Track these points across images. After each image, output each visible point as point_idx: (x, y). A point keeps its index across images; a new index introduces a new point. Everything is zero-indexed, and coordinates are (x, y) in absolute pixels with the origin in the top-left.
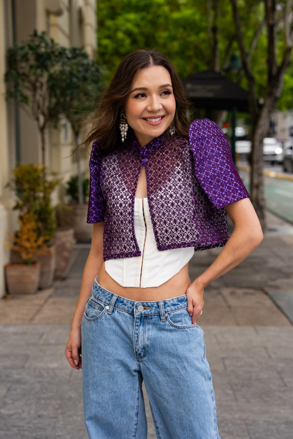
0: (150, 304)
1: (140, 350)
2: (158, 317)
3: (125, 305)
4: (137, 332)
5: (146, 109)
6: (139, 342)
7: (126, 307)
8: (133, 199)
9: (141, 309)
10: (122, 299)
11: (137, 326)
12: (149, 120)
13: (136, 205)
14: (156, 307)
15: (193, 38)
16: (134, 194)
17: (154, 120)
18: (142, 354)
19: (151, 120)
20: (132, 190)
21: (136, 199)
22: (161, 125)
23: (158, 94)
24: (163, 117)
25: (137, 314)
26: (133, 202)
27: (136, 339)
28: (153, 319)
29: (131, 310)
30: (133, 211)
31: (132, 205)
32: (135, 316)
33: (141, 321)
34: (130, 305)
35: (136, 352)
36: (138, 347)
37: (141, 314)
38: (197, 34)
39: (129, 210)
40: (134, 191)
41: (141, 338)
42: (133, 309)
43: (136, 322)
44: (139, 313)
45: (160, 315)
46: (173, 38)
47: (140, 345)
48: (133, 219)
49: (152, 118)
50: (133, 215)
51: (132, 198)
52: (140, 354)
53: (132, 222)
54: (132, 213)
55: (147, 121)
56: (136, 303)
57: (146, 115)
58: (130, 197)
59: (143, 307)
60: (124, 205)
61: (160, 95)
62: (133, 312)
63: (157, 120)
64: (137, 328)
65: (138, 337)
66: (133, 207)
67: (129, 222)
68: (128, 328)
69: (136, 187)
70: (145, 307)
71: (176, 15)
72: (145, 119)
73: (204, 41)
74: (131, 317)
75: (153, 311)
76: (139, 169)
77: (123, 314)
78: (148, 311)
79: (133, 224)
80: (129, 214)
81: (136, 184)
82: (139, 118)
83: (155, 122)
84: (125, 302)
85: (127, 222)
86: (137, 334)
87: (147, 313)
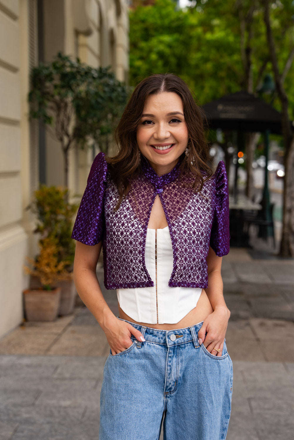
0: (181, 331)
1: (172, 384)
2: (192, 345)
3: (156, 336)
4: (170, 364)
5: (152, 136)
6: (172, 375)
7: (157, 338)
8: (146, 229)
9: (173, 338)
10: (151, 331)
11: (170, 357)
12: (156, 147)
13: (148, 235)
14: (188, 334)
15: (227, 60)
16: (147, 224)
17: (161, 148)
18: (173, 388)
19: (158, 148)
20: (145, 220)
21: (148, 230)
22: (169, 153)
23: (167, 122)
24: (173, 145)
25: (170, 344)
26: (146, 232)
27: (169, 372)
28: (187, 348)
29: (162, 341)
30: (144, 241)
31: (144, 235)
32: (168, 346)
33: (174, 352)
34: (161, 336)
35: (167, 387)
36: (170, 381)
37: (175, 344)
38: (231, 54)
39: (141, 240)
40: (147, 220)
41: (174, 371)
42: (165, 339)
43: (169, 353)
44: (172, 343)
45: (193, 342)
46: (206, 60)
47: (173, 377)
48: (143, 250)
49: (160, 146)
50: (144, 246)
51: (145, 227)
52: (171, 388)
53: (142, 252)
54: (143, 243)
55: (155, 149)
56: (167, 332)
57: (153, 142)
58: (143, 227)
59: (175, 336)
60: (135, 234)
61: (169, 123)
62: (165, 342)
63: (165, 148)
64: (170, 359)
65: (171, 369)
66: (145, 237)
67: (140, 252)
68: (160, 361)
69: (149, 217)
70: (177, 335)
71: (209, 36)
72: (153, 146)
73: (237, 62)
74: (163, 348)
75: (186, 339)
76: (153, 198)
77: (154, 346)
78: (181, 340)
79: (143, 255)
80: (140, 244)
81: (148, 213)
82: (147, 145)
83: (163, 150)
84: (155, 333)
85: (137, 252)
86: (170, 366)
87: (180, 342)
